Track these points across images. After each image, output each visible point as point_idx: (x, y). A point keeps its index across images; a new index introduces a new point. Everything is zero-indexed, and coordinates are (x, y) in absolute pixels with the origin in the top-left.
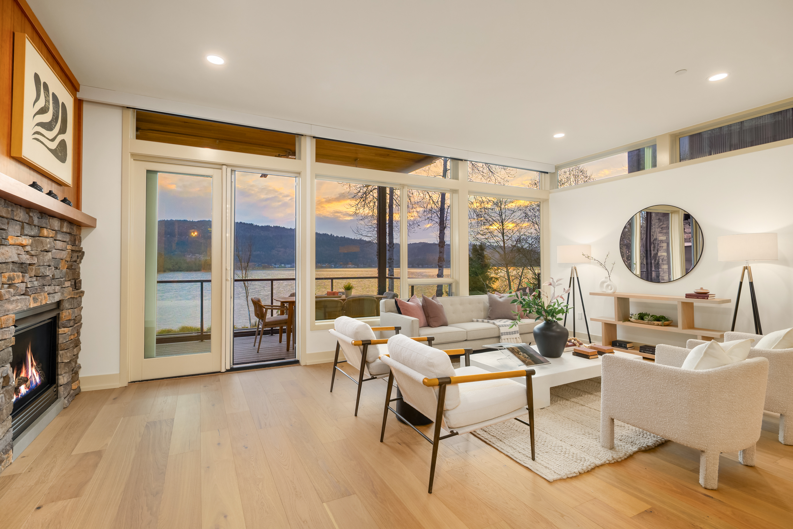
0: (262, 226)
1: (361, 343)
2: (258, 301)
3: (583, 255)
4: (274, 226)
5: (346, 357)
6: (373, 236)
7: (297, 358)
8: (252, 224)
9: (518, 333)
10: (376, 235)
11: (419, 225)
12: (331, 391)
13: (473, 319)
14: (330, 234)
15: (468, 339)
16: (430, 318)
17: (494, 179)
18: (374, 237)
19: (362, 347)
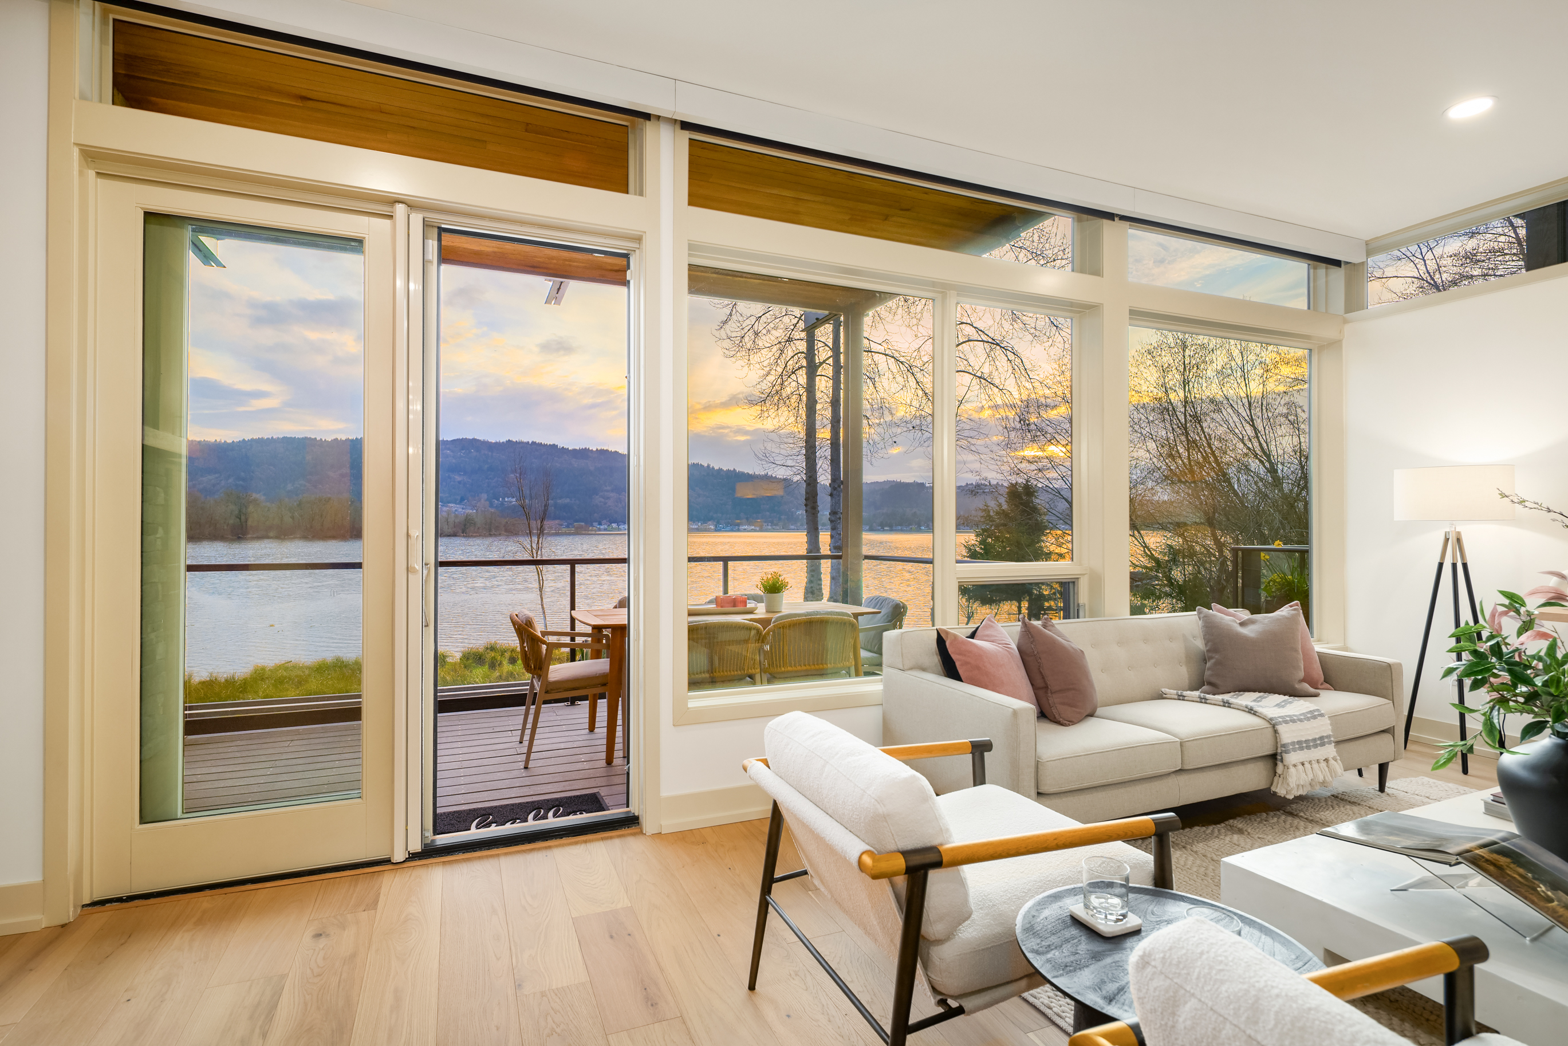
0: (575, 450)
1: (901, 863)
2: (526, 624)
3: (1503, 496)
4: (597, 450)
5: (805, 862)
6: (798, 465)
7: (634, 809)
8: (554, 445)
9: (1330, 743)
10: (804, 464)
11: (895, 442)
12: (752, 987)
13: (1163, 690)
14: (706, 465)
15: (1186, 767)
16: (1052, 693)
17: (1062, 342)
18: (798, 468)
19: (901, 881)
